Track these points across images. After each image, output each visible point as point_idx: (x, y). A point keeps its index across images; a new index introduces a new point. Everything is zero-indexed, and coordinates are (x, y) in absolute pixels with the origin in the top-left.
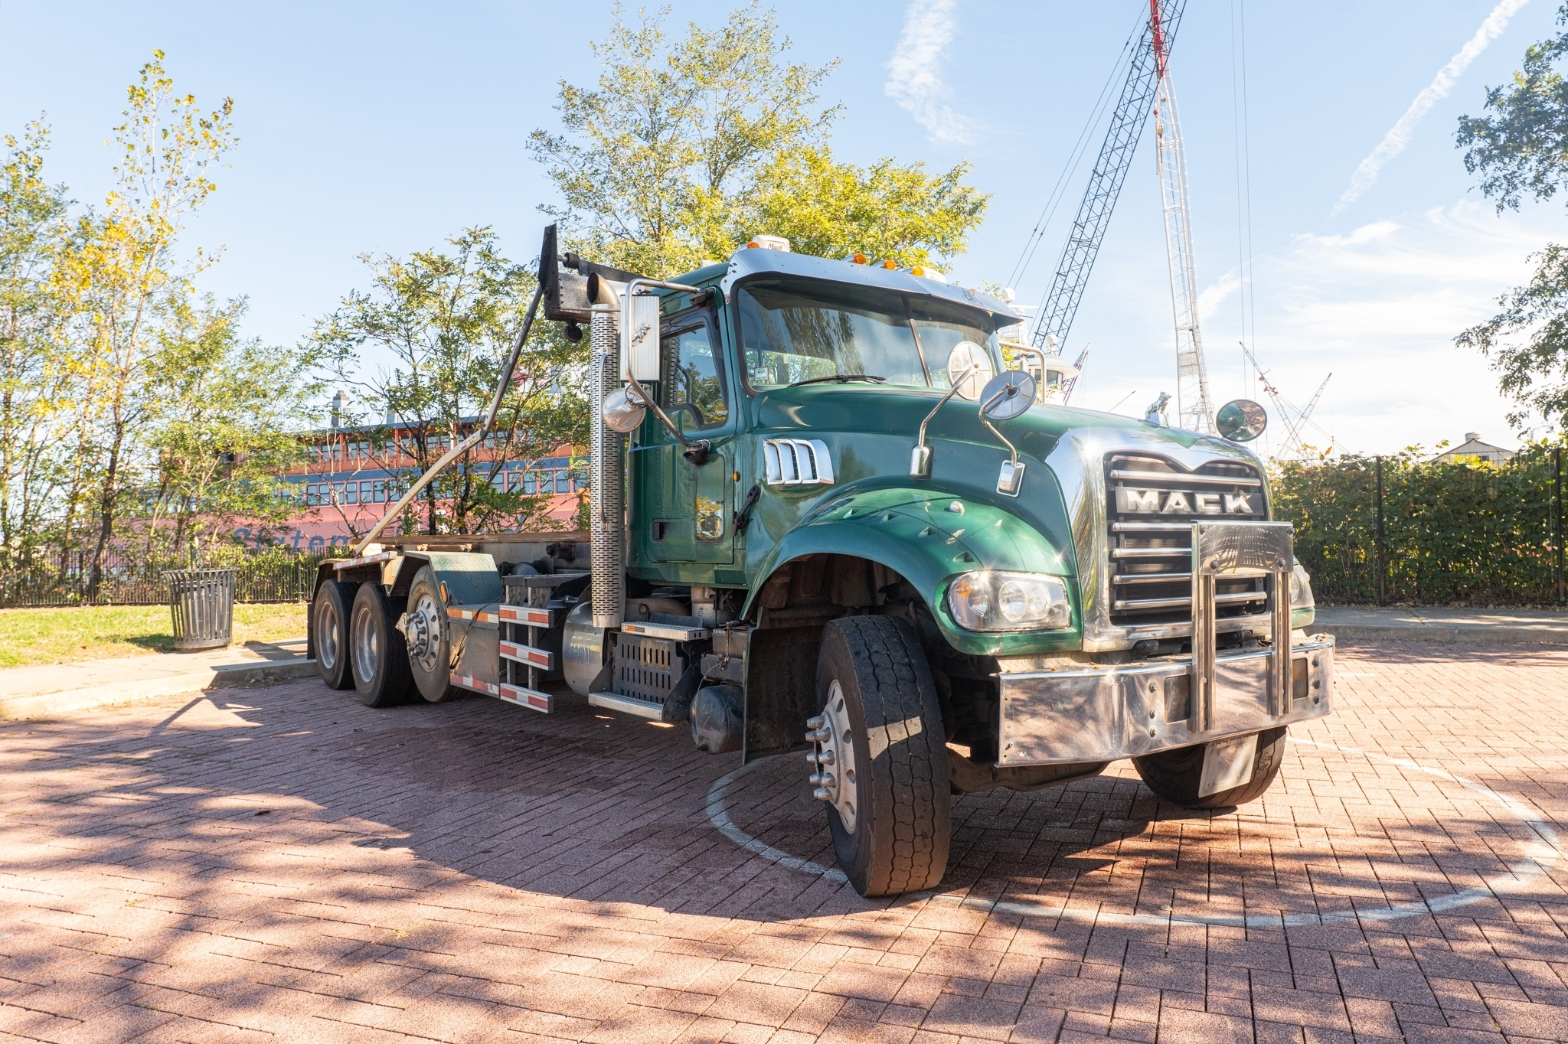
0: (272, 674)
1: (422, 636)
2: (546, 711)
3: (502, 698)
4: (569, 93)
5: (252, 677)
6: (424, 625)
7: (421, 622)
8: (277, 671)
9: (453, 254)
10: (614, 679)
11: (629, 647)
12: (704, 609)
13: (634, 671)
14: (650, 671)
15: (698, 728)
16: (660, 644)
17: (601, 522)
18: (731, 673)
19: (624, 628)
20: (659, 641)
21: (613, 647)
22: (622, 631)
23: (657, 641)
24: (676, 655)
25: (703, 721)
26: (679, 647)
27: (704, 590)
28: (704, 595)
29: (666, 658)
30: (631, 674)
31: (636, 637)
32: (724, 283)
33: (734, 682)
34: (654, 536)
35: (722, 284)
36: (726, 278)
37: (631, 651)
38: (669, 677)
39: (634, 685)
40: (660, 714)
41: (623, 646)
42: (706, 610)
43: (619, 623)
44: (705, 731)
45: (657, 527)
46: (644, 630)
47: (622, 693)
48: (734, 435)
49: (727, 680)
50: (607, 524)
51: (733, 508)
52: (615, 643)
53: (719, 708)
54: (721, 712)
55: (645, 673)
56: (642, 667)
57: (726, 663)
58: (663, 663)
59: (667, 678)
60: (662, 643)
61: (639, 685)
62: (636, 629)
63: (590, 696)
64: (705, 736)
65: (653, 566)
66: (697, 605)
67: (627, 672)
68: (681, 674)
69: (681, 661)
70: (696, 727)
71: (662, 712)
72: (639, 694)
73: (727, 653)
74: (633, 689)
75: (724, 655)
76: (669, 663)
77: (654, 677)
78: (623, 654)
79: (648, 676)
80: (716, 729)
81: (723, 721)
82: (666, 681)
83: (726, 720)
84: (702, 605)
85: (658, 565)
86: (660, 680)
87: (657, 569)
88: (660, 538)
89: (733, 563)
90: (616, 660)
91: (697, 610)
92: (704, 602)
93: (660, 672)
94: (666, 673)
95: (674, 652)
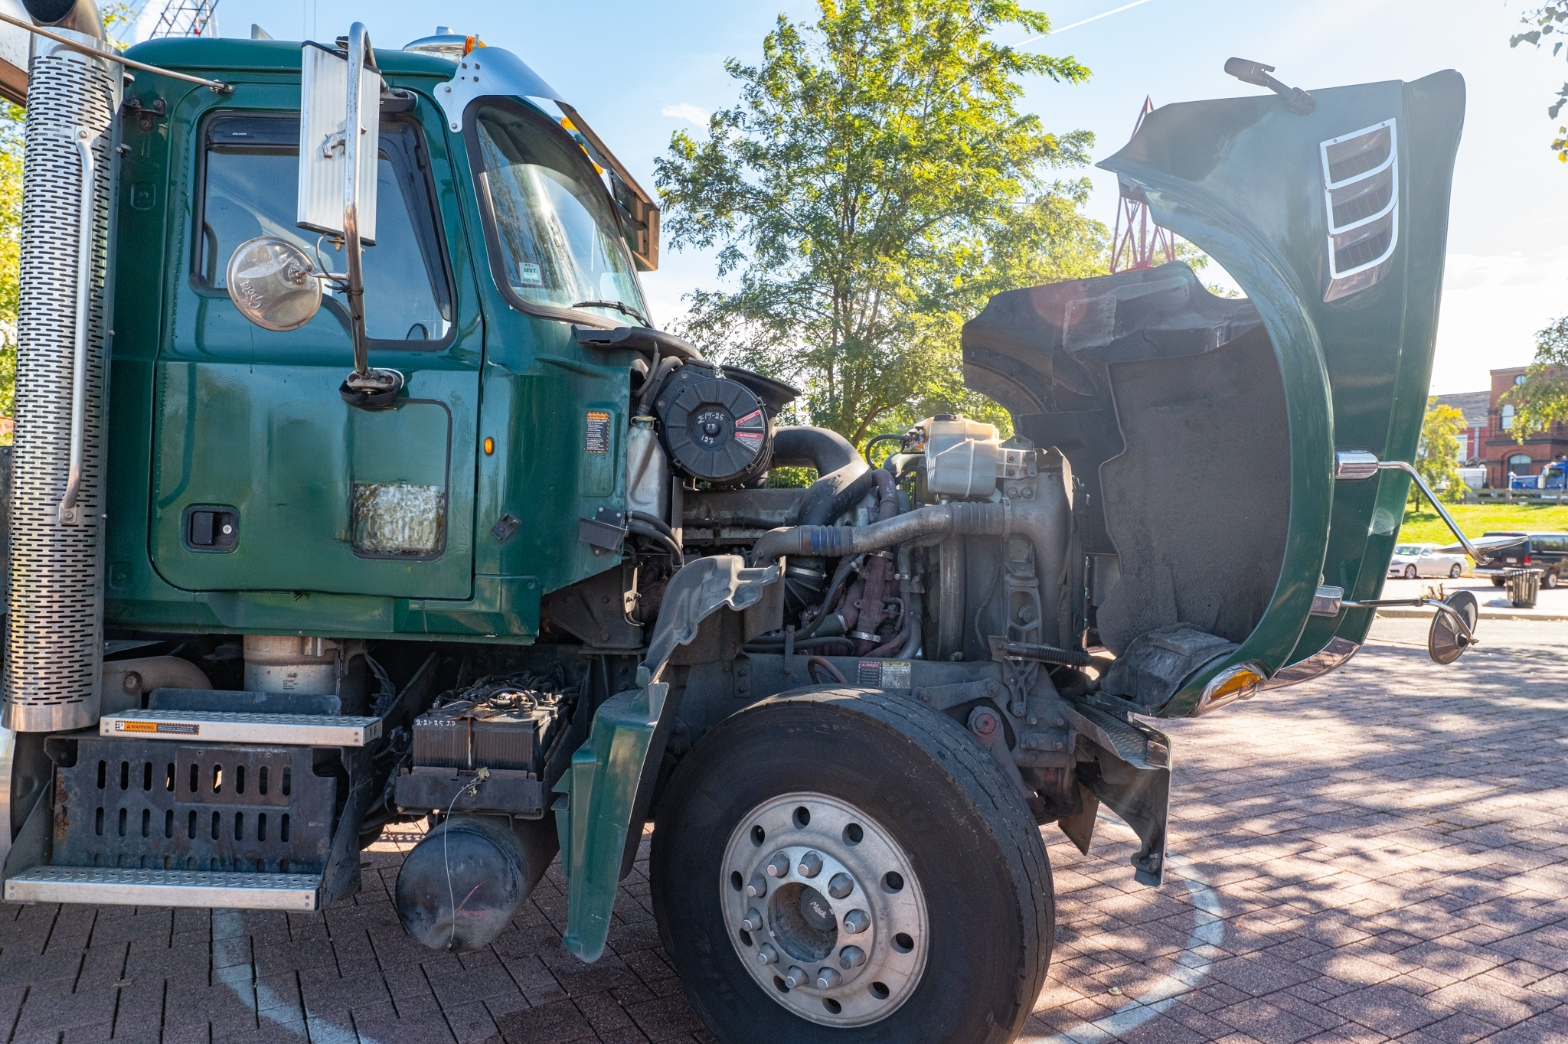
10: (60, 836)
11: (125, 766)
12: (299, 676)
13: (146, 813)
14: (213, 810)
15: (441, 911)
16: (256, 754)
17: (62, 505)
18: (494, 797)
19: (111, 726)
20: (250, 750)
21: (63, 772)
22: (102, 732)
23: (243, 749)
24: (312, 773)
25: (459, 896)
26: (327, 760)
27: (303, 641)
28: (302, 651)
29: (276, 784)
30: (134, 822)
31: (160, 744)
32: (443, 93)
33: (503, 811)
34: (190, 537)
35: (439, 92)
36: (450, 84)
37: (136, 776)
38: (286, 818)
39: (144, 844)
40: (307, 897)
41: (102, 765)
42: (306, 678)
43: (92, 717)
44: (466, 914)
45: (204, 522)
46: (195, 730)
47: (93, 863)
48: (477, 373)
49: (482, 810)
50: (74, 510)
51: (476, 499)
52: (71, 762)
53: (501, 866)
54: (505, 873)
55: (193, 815)
56: (179, 804)
57: (483, 781)
58: (263, 790)
59: (279, 820)
60: (263, 754)
61: (166, 841)
62: (160, 728)
63: (9, 883)
64: (461, 922)
65: (188, 597)
66: (274, 669)
67: (116, 817)
68: (329, 809)
69: (329, 784)
70: (432, 910)
71: (312, 893)
72: (166, 858)
73: (470, 763)
74: (142, 850)
75: (461, 766)
76: (286, 791)
77: (227, 823)
78: (101, 784)
79: (204, 821)
80: (493, 906)
81: (509, 887)
82: (274, 826)
83: (514, 885)
84: (293, 669)
85: (204, 598)
86: (250, 824)
87: (203, 605)
88: (214, 543)
89: (470, 599)
90: (71, 795)
91: (277, 678)
92: (305, 663)
93: (252, 810)
94: (276, 809)
95: (303, 771)
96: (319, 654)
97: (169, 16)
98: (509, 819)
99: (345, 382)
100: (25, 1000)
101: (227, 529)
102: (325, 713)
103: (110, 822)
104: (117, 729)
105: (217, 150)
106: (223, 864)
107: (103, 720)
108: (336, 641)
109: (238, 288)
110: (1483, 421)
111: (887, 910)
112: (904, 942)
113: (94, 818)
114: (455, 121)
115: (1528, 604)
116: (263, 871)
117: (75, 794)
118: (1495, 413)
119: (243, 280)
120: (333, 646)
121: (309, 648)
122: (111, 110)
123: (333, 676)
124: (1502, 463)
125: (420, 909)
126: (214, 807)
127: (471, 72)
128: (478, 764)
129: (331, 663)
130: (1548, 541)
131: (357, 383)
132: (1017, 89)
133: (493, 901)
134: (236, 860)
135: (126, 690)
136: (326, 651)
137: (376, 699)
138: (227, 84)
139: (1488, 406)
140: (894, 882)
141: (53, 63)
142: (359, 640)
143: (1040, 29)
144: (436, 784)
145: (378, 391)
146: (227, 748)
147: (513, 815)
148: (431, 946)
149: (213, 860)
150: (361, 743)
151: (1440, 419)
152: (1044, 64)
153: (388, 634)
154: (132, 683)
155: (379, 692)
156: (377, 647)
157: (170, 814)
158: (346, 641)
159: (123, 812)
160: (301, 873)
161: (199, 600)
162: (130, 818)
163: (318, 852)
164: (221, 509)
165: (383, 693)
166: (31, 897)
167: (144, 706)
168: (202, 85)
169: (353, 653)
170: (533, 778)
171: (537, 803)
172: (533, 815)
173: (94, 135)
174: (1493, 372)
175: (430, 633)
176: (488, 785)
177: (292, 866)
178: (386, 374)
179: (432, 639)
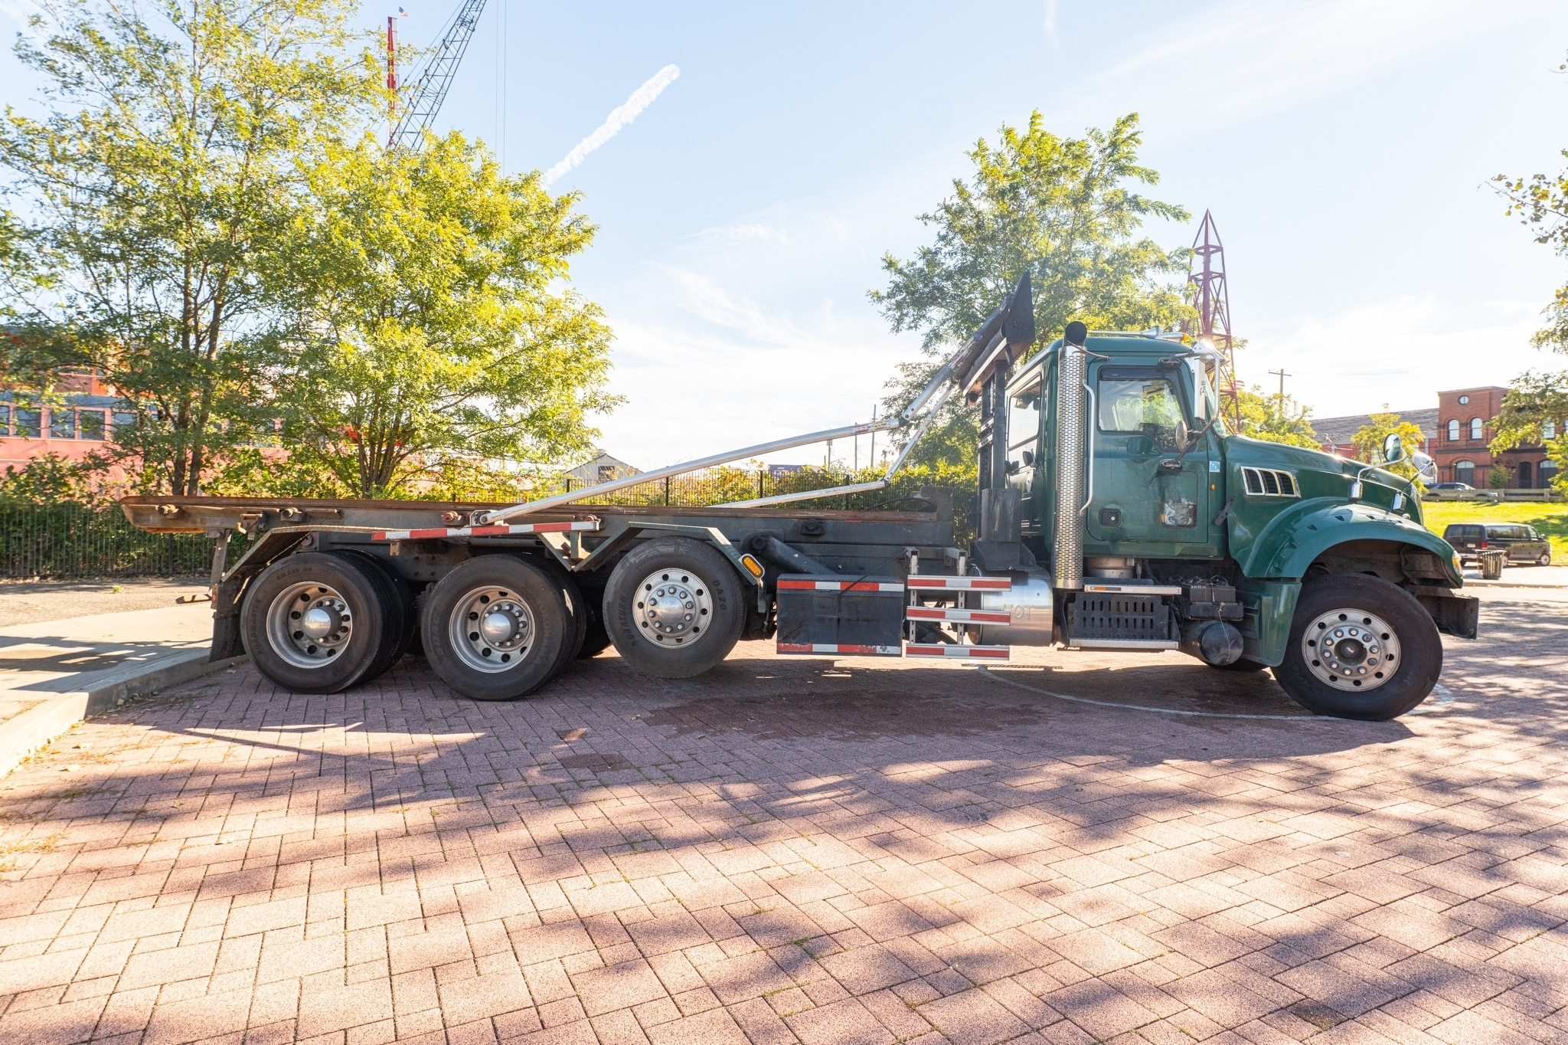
10: (1070, 627)
11: (1094, 602)
13: (1101, 619)
14: (1125, 618)
16: (1140, 596)
18: (1227, 612)
19: (1088, 588)
21: (1072, 604)
22: (1085, 591)
24: (1161, 604)
25: (1229, 643)
26: (1165, 599)
27: (1126, 560)
29: (1148, 608)
30: (1097, 622)
31: (1106, 595)
33: (1229, 618)
34: (1101, 522)
37: (1098, 606)
38: (1152, 620)
39: (1101, 630)
41: (1085, 602)
43: (1082, 585)
44: (1230, 650)
45: (1106, 515)
46: (1120, 589)
47: (1084, 636)
49: (1222, 617)
52: (1074, 601)
53: (1239, 634)
54: (1240, 637)
55: (1118, 619)
56: (1113, 616)
57: (1222, 608)
58: (1144, 610)
59: (1150, 621)
60: (1143, 596)
61: (1109, 629)
65: (1101, 543)
66: (1110, 571)
67: (1091, 620)
68: (1168, 617)
69: (1167, 609)
72: (1109, 635)
73: (1214, 600)
74: (1100, 632)
75: (1212, 602)
76: (1152, 610)
77: (1131, 622)
78: (1085, 608)
79: (1123, 621)
82: (1148, 623)
85: (1107, 543)
86: (1139, 623)
88: (1109, 523)
89: (1207, 542)
91: (1110, 574)
93: (1140, 618)
94: (1148, 617)
95: (1158, 603)
96: (1133, 565)
101: (1113, 518)
103: (1088, 622)
104: (1091, 589)
106: (1130, 636)
107: (1086, 585)
110: (1434, 434)
111: (1385, 647)
112: (1391, 657)
113: (1082, 620)
115: (1495, 577)
116: (1145, 639)
117: (1075, 612)
118: (1444, 426)
120: (1137, 562)
121: (1127, 563)
123: (1134, 574)
124: (1450, 468)
128: (1217, 601)
129: (1135, 568)
130: (1499, 530)
132: (1138, 221)
136: (1135, 564)
139: (1437, 420)
140: (1385, 637)
143: (1152, 181)
144: (1205, 608)
146: (1130, 596)
150: (1176, 593)
151: (1402, 433)
152: (1161, 208)
157: (1110, 619)
159: (1093, 618)
161: (1105, 544)
162: (1095, 620)
163: (1165, 633)
164: (1114, 511)
171: (1242, 614)
172: (1239, 619)
174: (1441, 395)
175: (1189, 555)
176: (1225, 608)
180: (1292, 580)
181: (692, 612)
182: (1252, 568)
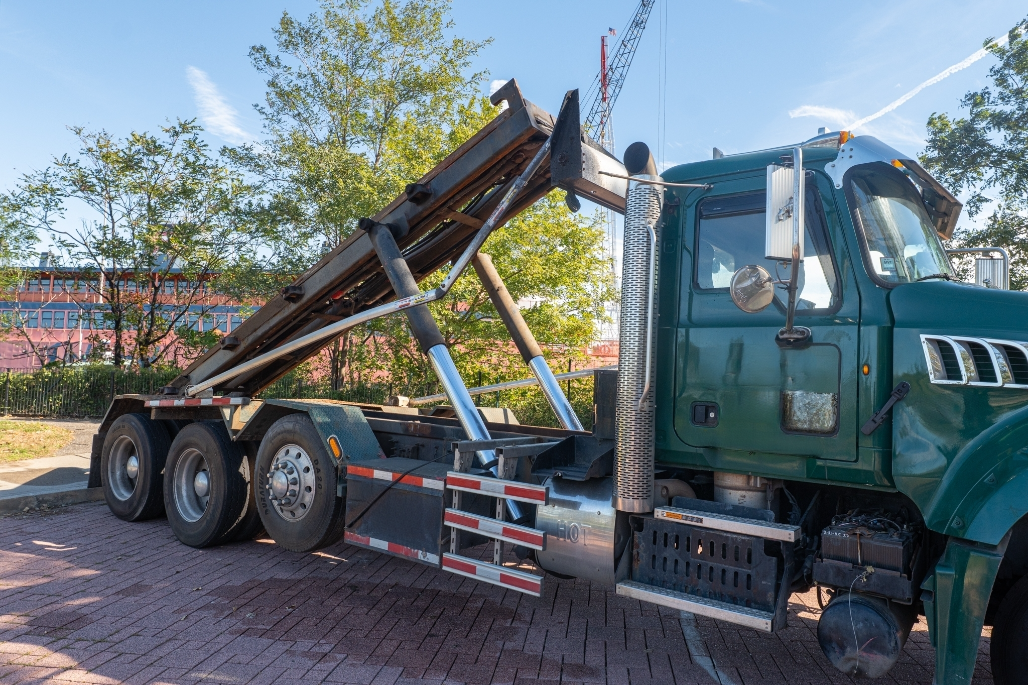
0: (46, 502)
1: (292, 487)
2: (538, 595)
3: (445, 568)
4: (286, 23)
5: (26, 505)
6: (295, 475)
7: (291, 473)
8: (51, 498)
9: (164, 139)
10: (636, 566)
11: (666, 535)
12: (747, 497)
13: (676, 561)
14: (710, 565)
15: (848, 649)
16: (732, 538)
17: (640, 401)
18: (878, 585)
19: (660, 513)
20: (729, 535)
21: (637, 534)
22: (655, 516)
23: (725, 535)
24: (763, 553)
25: (861, 643)
26: (772, 546)
27: (749, 477)
28: (748, 483)
29: (744, 556)
30: (670, 564)
31: (683, 526)
32: (830, 168)
33: (884, 595)
34: (694, 419)
35: (828, 168)
36: (835, 162)
37: (671, 539)
38: (749, 576)
39: (675, 577)
40: (767, 624)
41: (655, 533)
42: (750, 499)
43: (650, 508)
44: (865, 654)
45: (701, 410)
46: (701, 521)
47: (652, 583)
48: (856, 327)
49: (869, 592)
50: (645, 403)
51: (858, 402)
52: (640, 528)
53: (887, 629)
54: (890, 635)
55: (700, 567)
56: (692, 559)
57: (870, 574)
58: (737, 558)
59: (745, 577)
60: (737, 538)
61: (686, 578)
62: (683, 517)
63: (618, 585)
64: (861, 659)
65: (693, 450)
66: (733, 492)
67: (662, 561)
68: (774, 575)
69: (774, 561)
70: (843, 648)
71: (770, 622)
72: (686, 587)
73: (860, 561)
74: (674, 581)
75: (854, 562)
76: (750, 561)
77: (717, 573)
78: (655, 542)
79: (705, 570)
80: (883, 654)
81: (893, 644)
82: (742, 579)
83: (896, 643)
84: (743, 493)
85: (701, 451)
86: (730, 576)
87: (701, 454)
88: (705, 422)
89: (856, 461)
90: (641, 546)
91: (734, 497)
92: (749, 490)
93: (731, 569)
94: (744, 571)
95: (759, 551)
96: (758, 486)
97: (590, 118)
98: (888, 601)
99: (777, 336)
100: (606, 648)
101: (712, 415)
102: (766, 520)
103: (659, 562)
104: (662, 515)
105: (704, 219)
106: (715, 595)
107: (656, 510)
108: (768, 479)
109: (736, 293)
113: (651, 560)
114: (838, 182)
116: (737, 604)
117: (642, 545)
119: (738, 289)
120: (766, 482)
121: (752, 481)
122: (660, 208)
123: (765, 499)
125: (834, 645)
126: (711, 564)
127: (848, 153)
128: (865, 563)
129: (765, 491)
131: (786, 336)
133: (883, 651)
134: (722, 595)
135: (663, 496)
136: (762, 484)
137: (790, 515)
138: (710, 184)
141: (638, 191)
142: (780, 480)
144: (839, 571)
145: (797, 340)
146: (717, 533)
147: (890, 599)
148: (841, 669)
149: (710, 592)
150: (792, 540)
153: (803, 478)
154: (665, 492)
155: (791, 511)
156: (791, 485)
157: (688, 564)
158: (773, 480)
159: (665, 559)
160: (759, 609)
161: (699, 452)
162: (668, 563)
163: (768, 599)
164: (710, 404)
165: (794, 512)
166: (628, 595)
167: (670, 504)
168: (696, 188)
169: (776, 487)
170: (905, 577)
171: (908, 595)
172: (904, 601)
173: (654, 222)
175: (829, 479)
176: (874, 577)
177: (753, 604)
178: (801, 330)
179: (829, 483)
180: (989, 548)
181: (296, 488)
182: (935, 514)
